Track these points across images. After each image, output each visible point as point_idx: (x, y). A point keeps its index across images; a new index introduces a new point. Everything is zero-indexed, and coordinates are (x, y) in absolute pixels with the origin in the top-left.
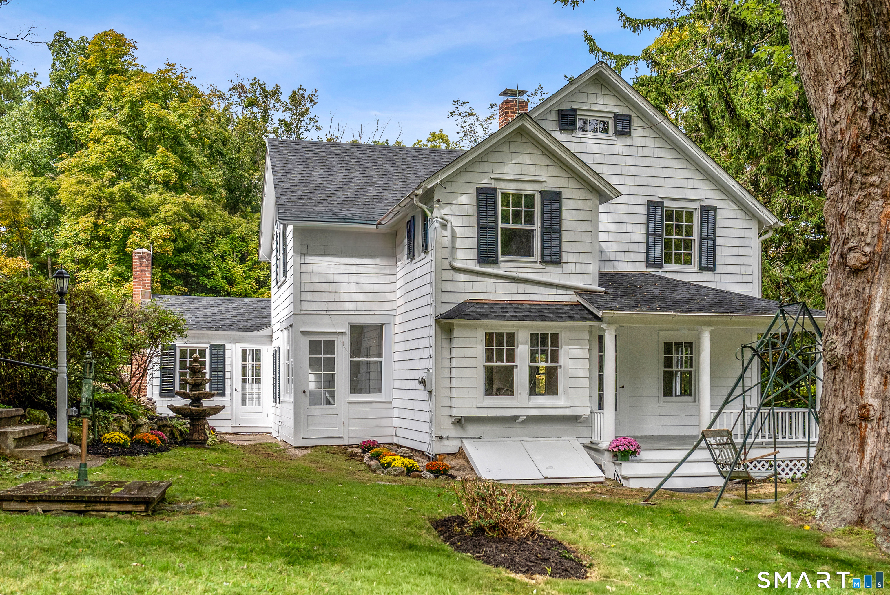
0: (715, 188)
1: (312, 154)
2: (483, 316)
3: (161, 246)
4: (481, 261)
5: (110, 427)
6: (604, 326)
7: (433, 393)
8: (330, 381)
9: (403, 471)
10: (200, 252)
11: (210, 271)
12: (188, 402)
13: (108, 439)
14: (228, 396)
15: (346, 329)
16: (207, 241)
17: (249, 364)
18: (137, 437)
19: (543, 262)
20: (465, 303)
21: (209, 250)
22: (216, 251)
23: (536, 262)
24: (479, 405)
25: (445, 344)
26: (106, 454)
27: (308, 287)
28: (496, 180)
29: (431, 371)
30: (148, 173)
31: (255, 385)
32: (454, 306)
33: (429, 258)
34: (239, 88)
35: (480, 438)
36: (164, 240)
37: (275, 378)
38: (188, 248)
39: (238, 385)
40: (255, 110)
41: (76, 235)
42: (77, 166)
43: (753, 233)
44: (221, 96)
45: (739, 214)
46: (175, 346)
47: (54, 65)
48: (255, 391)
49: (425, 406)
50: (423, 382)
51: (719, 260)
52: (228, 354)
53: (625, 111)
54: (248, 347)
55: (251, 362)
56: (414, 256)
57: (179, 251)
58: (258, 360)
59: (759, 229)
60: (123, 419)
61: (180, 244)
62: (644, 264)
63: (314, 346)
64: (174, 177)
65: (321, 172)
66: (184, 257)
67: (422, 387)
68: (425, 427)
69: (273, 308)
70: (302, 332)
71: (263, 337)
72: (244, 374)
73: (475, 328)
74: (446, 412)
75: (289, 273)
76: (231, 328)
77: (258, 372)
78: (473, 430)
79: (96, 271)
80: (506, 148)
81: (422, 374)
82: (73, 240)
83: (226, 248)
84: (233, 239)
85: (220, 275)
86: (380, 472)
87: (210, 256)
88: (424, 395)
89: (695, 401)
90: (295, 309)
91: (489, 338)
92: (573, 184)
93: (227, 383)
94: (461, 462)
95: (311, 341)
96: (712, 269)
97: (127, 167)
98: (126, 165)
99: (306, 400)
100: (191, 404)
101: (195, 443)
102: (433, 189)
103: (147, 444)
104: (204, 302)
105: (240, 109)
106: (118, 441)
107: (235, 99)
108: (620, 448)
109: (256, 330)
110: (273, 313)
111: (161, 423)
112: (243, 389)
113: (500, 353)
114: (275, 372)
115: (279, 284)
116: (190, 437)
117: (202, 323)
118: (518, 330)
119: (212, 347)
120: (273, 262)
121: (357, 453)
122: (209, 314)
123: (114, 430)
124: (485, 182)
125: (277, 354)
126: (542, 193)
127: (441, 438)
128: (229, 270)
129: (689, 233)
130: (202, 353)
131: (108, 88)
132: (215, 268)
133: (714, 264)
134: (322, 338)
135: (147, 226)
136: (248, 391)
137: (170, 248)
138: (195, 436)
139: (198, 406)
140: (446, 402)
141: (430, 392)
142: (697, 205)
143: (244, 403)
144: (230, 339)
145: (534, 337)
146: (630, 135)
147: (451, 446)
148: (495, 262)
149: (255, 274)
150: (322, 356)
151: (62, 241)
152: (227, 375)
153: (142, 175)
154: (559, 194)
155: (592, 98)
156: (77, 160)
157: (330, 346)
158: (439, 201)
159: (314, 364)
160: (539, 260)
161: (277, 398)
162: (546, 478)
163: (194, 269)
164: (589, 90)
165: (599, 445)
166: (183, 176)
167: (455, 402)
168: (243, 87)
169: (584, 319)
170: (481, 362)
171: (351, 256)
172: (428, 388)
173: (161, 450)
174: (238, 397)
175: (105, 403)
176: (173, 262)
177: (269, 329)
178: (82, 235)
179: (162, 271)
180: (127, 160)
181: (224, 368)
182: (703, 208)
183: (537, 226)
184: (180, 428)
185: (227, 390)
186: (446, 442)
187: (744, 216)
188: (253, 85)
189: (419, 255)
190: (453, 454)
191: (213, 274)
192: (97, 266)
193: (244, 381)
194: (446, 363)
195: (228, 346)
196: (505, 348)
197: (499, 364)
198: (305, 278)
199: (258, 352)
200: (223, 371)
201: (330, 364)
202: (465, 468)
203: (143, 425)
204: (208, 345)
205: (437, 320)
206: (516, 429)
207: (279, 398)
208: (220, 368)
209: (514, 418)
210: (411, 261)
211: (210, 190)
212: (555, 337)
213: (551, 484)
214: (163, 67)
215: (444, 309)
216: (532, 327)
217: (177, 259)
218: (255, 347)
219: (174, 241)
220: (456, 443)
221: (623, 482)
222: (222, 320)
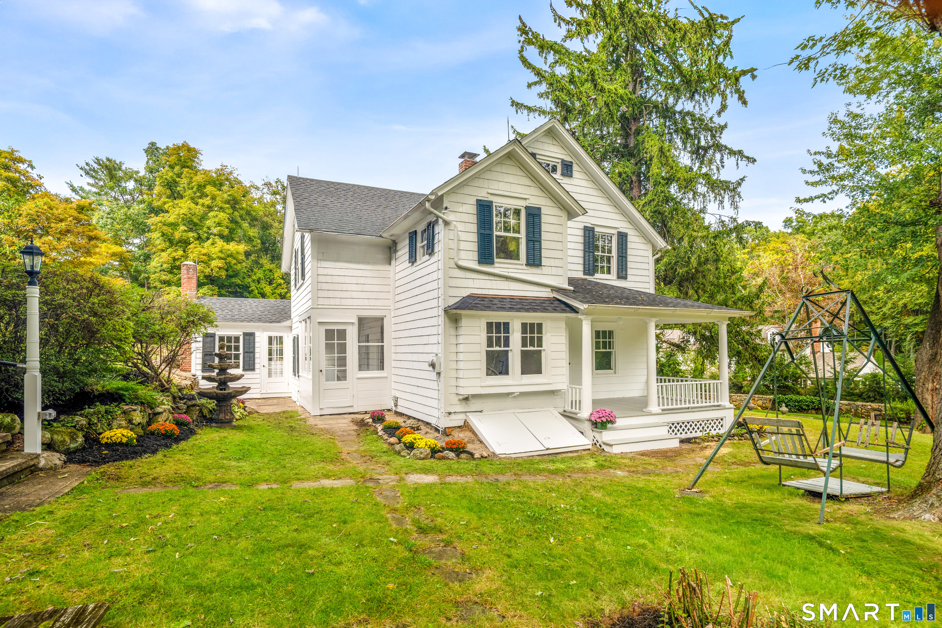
0: (625, 219)
1: (323, 188)
2: (488, 308)
3: (217, 272)
4: (480, 262)
5: (115, 423)
6: (582, 317)
7: (442, 375)
8: (342, 361)
9: (428, 454)
10: (244, 278)
11: (250, 289)
12: (215, 384)
13: (108, 438)
14: (257, 371)
15: (355, 321)
16: (248, 271)
17: (274, 347)
18: (154, 427)
19: (528, 264)
20: (469, 296)
21: (249, 276)
22: (254, 277)
23: (522, 265)
24: (483, 384)
25: (453, 332)
26: (95, 462)
27: (325, 286)
28: (491, 194)
29: (440, 355)
30: (209, 228)
31: (278, 362)
32: (459, 299)
33: (434, 258)
34: (268, 185)
35: (481, 412)
36: (220, 268)
37: (294, 358)
38: (236, 275)
39: (266, 362)
40: (278, 196)
41: (162, 266)
42: (161, 222)
43: (650, 253)
44: (257, 188)
45: (641, 240)
46: (214, 334)
47: (147, 162)
48: (279, 367)
49: (434, 385)
50: (433, 365)
51: (629, 272)
52: (257, 339)
53: (568, 159)
54: (273, 334)
55: (275, 346)
56: (416, 260)
57: (229, 277)
58: (281, 343)
59: (653, 251)
60: (135, 410)
61: (230, 272)
62: (582, 273)
63: (329, 334)
64: (226, 232)
65: (332, 200)
66: (233, 280)
67: (431, 369)
68: (435, 403)
69: (292, 306)
70: (319, 323)
71: (285, 327)
72: (270, 353)
73: (480, 317)
74: (454, 390)
75: (307, 277)
76: (260, 320)
77: (281, 352)
78: (475, 405)
79: (174, 288)
80: (498, 168)
81: (430, 358)
82: (159, 269)
83: (260, 276)
84: (265, 271)
85: (256, 291)
86: (405, 454)
87: (250, 280)
88: (433, 376)
89: (615, 373)
90: (313, 303)
91: (489, 325)
92: (549, 203)
93: (257, 361)
94: (469, 434)
95: (326, 330)
96: (625, 278)
97: (195, 224)
98: (194, 223)
99: (323, 378)
100: (217, 388)
101: (221, 423)
102: (442, 196)
103: (163, 434)
104: (239, 302)
105: (269, 197)
106: (119, 440)
107: (265, 190)
108: (603, 419)
109: (279, 322)
110: (293, 310)
111: (190, 403)
112: (269, 365)
113: (498, 339)
114: (294, 353)
115: (297, 287)
116: (217, 417)
117: (237, 317)
118: (512, 320)
119: (245, 334)
120: (293, 272)
121: (368, 422)
122: (243, 310)
123: (120, 427)
124: (483, 195)
125: (296, 340)
126: (527, 208)
127: (450, 413)
128: (262, 289)
129: (610, 251)
130: (237, 339)
131: (183, 176)
132: (253, 288)
133: (626, 275)
134: (336, 327)
135: (209, 260)
136: (273, 367)
137: (223, 274)
138: (222, 416)
139: (225, 390)
140: (453, 382)
141: (439, 374)
142: (615, 232)
143: (270, 375)
144: (258, 328)
145: (524, 325)
146: (572, 176)
147: (457, 421)
148: (492, 263)
149: (278, 291)
150: (336, 342)
151: (152, 270)
152: (257, 355)
153: (205, 229)
154: (539, 209)
155: (546, 147)
156: (160, 218)
157: (342, 334)
158: (446, 208)
159: (329, 348)
160: (525, 262)
161: (296, 371)
162: (548, 449)
163: (239, 288)
164: (544, 140)
165: (579, 415)
166: (232, 231)
167: (461, 383)
168: (270, 184)
169: (563, 311)
170: (484, 347)
171: (359, 262)
172: (437, 369)
173: (177, 440)
174: (265, 371)
175: (117, 393)
176: (226, 283)
177: (289, 321)
178: (165, 266)
179: (219, 288)
180: (195, 220)
181: (254, 350)
182: (619, 233)
183: (522, 235)
184: (209, 406)
185: (257, 366)
186: (453, 417)
187: (644, 241)
188: (276, 182)
189: (422, 258)
190: (459, 427)
191: (252, 291)
192: (176, 285)
193: (270, 360)
194: (453, 349)
195: (257, 334)
196: (502, 335)
197: (498, 348)
198: (321, 279)
199: (281, 338)
200: (253, 352)
201: (343, 348)
202: (473, 440)
203: (162, 413)
204: (242, 333)
205: (446, 311)
206: (509, 402)
207: (298, 373)
208: (251, 350)
209: (508, 394)
210: (413, 265)
211: (250, 240)
212: (540, 326)
213: (550, 454)
214: (220, 167)
215: (452, 302)
216: (523, 317)
217: (229, 281)
218: (278, 334)
219: (227, 270)
220: (462, 417)
221: (606, 448)
222: (253, 314)
